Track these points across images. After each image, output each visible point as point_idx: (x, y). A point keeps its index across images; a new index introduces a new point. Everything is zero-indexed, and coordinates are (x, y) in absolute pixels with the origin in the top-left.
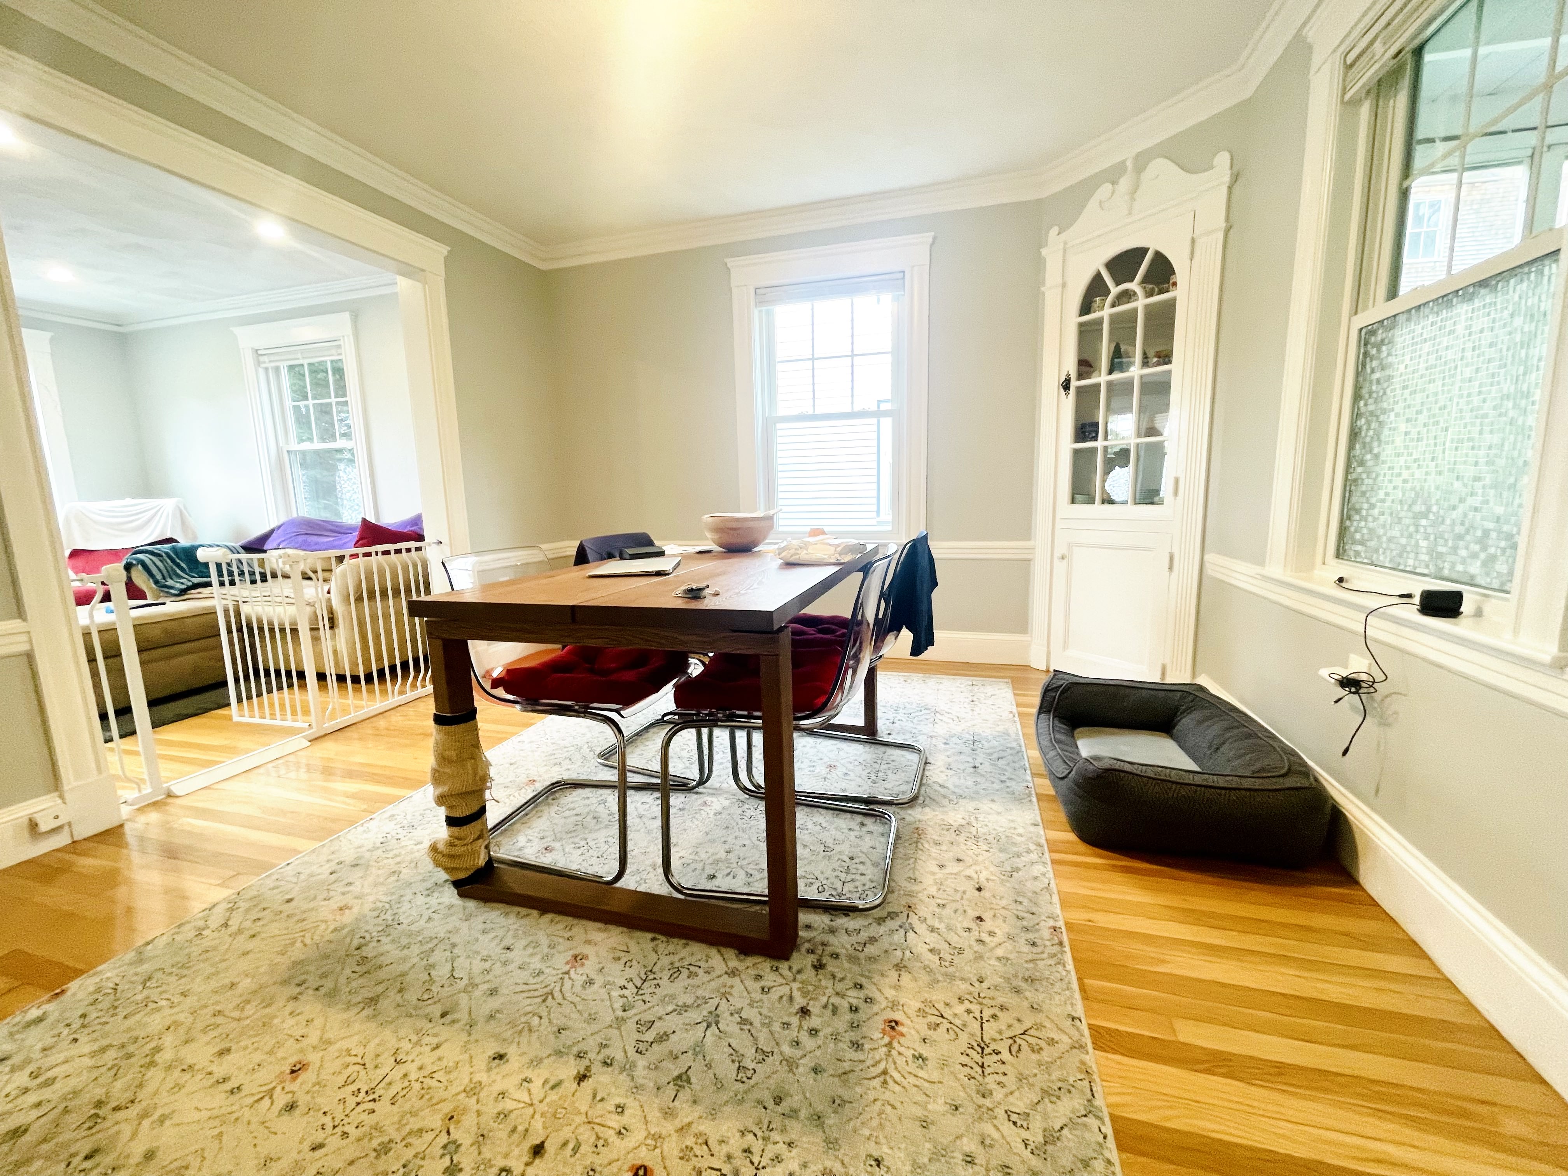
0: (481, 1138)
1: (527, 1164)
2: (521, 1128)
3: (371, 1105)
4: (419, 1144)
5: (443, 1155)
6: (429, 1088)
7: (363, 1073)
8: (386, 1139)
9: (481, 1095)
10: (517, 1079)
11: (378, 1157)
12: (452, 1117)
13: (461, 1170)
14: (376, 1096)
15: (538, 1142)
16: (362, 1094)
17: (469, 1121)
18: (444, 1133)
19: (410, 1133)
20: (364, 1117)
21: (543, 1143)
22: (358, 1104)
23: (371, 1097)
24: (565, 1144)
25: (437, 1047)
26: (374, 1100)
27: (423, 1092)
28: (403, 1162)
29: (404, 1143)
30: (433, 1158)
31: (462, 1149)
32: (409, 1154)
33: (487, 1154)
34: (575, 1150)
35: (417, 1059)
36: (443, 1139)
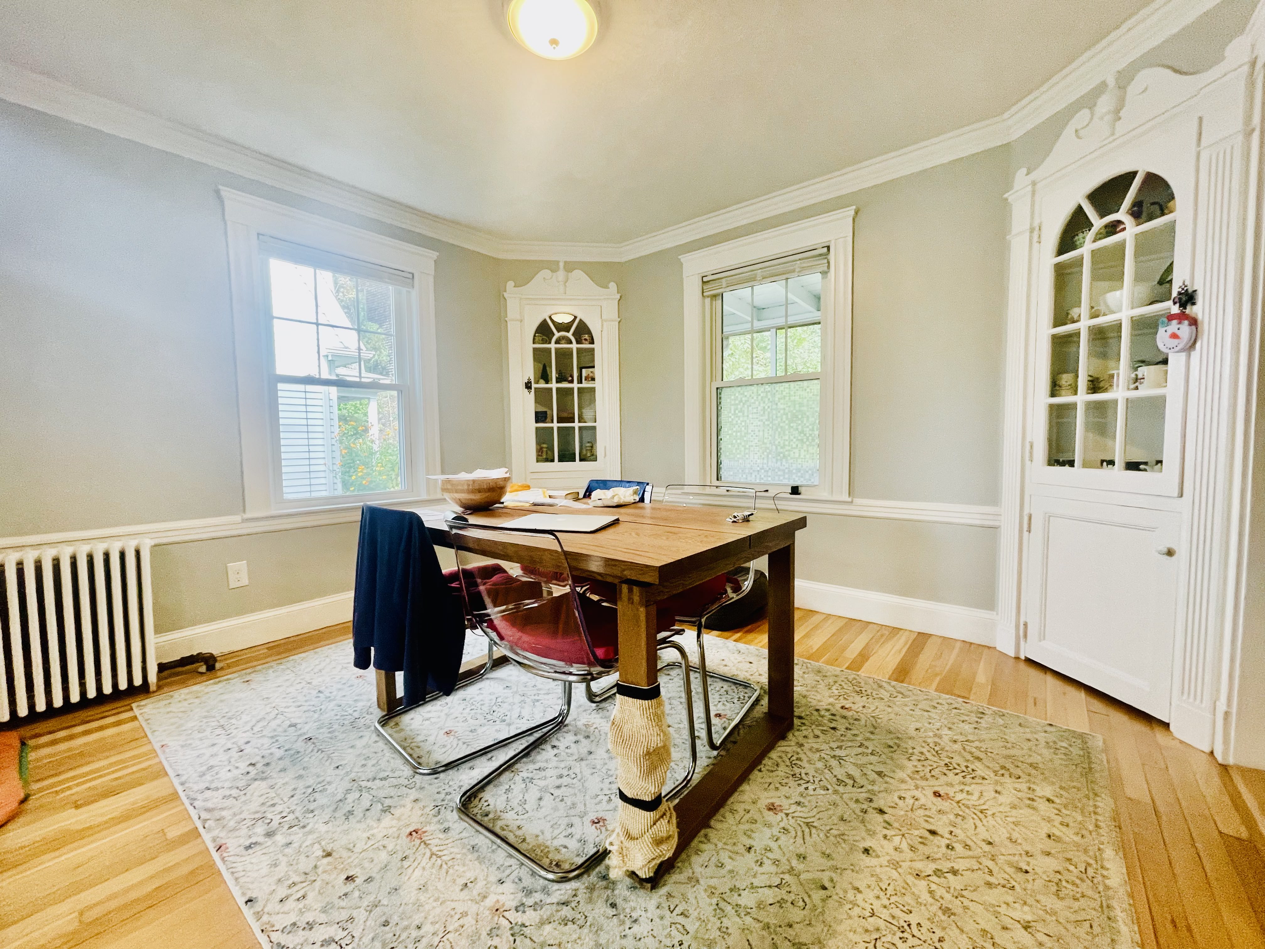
0: (930, 859)
1: (943, 837)
2: (920, 840)
3: (914, 926)
4: (940, 892)
5: (945, 877)
6: (895, 890)
7: (883, 939)
8: (940, 913)
9: (898, 860)
10: (885, 842)
11: (954, 914)
12: (917, 875)
13: (953, 867)
14: (905, 925)
15: (928, 833)
16: (905, 935)
17: (919, 865)
18: (930, 878)
19: (933, 898)
20: (924, 930)
21: (928, 830)
22: (913, 936)
23: (906, 927)
24: (927, 821)
25: (857, 889)
26: (909, 925)
27: (898, 894)
28: (954, 899)
29: (940, 900)
30: (948, 882)
31: (939, 867)
32: (948, 896)
33: (939, 855)
34: (929, 817)
35: (870, 902)
36: (934, 878)
